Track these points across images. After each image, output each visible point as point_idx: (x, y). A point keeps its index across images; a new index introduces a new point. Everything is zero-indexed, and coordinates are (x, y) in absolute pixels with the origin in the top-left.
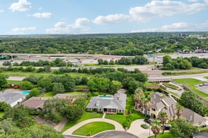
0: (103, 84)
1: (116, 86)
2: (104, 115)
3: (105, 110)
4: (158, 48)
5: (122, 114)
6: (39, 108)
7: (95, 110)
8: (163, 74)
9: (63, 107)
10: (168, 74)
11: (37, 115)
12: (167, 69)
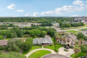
0: (38, 32)
1: (44, 33)
2: (43, 47)
3: (43, 44)
4: (55, 21)
5: (52, 45)
6: (4, 45)
7: (37, 45)
8: (61, 29)
9: (20, 43)
10: (63, 29)
11: (3, 49)
12: (62, 27)
